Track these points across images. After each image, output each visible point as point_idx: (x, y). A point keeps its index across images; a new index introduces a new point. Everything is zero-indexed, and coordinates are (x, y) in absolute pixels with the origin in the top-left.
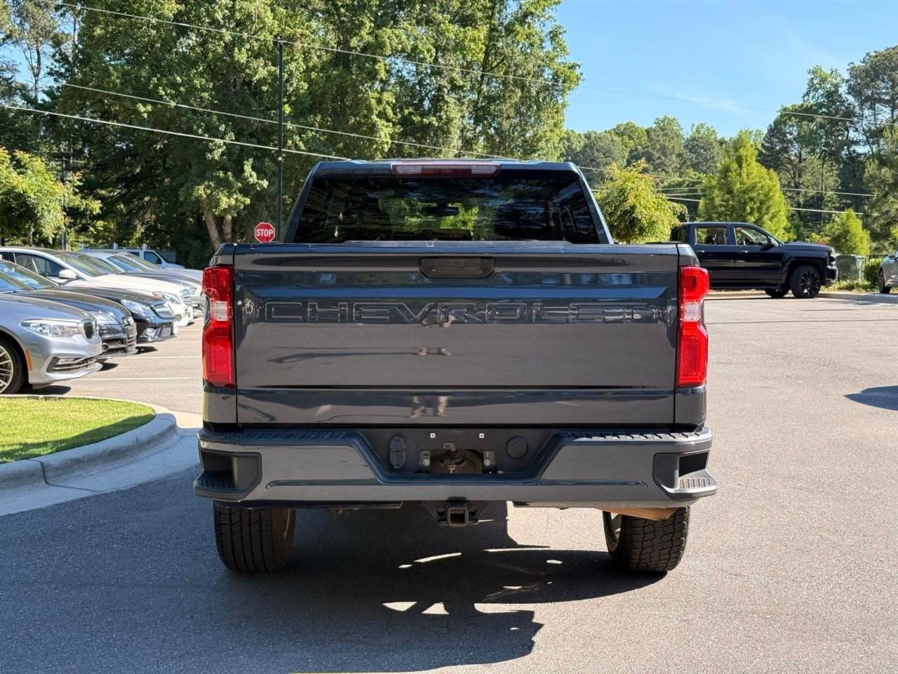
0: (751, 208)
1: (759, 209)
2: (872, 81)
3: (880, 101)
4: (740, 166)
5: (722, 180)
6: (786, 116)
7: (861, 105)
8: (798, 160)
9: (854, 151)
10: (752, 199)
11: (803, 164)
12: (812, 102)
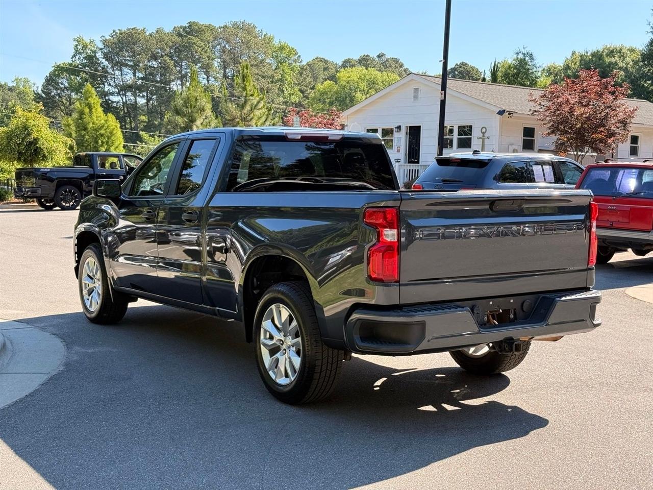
0: (102, 141)
1: (107, 142)
2: (121, 50)
3: (127, 65)
4: (91, 110)
5: (80, 121)
6: (60, 70)
7: (112, 67)
8: (68, 103)
9: (109, 99)
10: (102, 135)
11: (72, 106)
12: (78, 62)
